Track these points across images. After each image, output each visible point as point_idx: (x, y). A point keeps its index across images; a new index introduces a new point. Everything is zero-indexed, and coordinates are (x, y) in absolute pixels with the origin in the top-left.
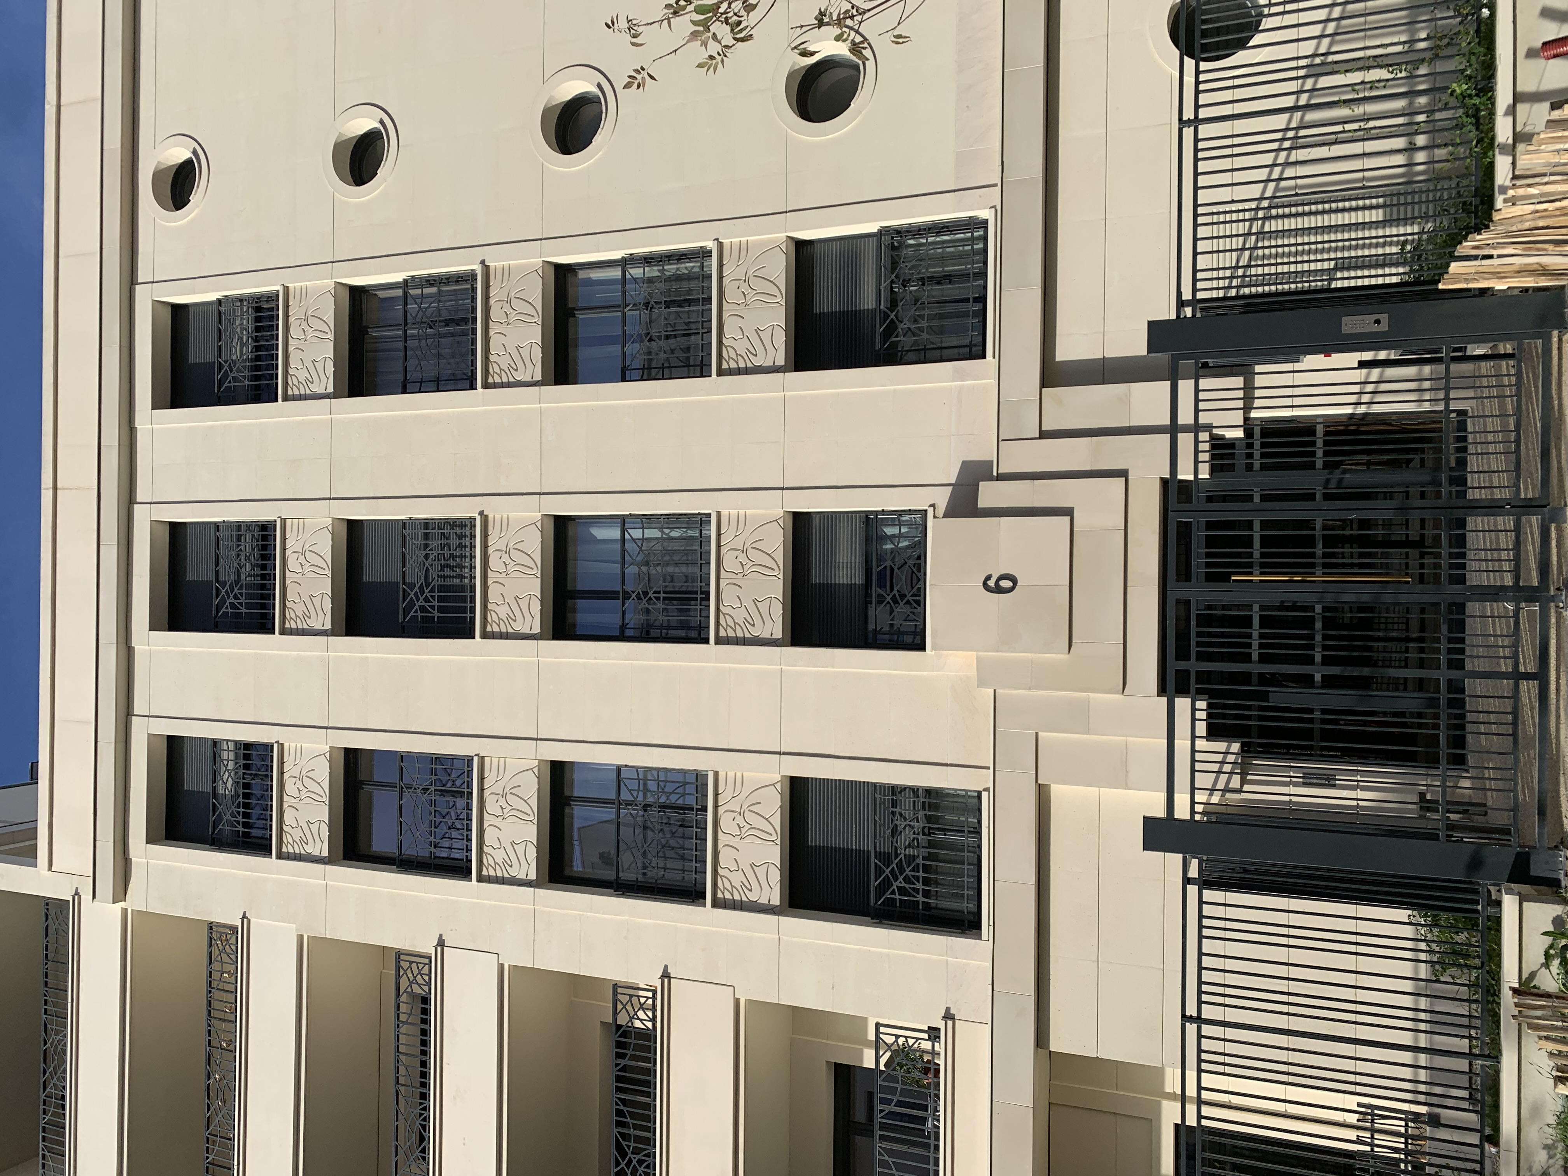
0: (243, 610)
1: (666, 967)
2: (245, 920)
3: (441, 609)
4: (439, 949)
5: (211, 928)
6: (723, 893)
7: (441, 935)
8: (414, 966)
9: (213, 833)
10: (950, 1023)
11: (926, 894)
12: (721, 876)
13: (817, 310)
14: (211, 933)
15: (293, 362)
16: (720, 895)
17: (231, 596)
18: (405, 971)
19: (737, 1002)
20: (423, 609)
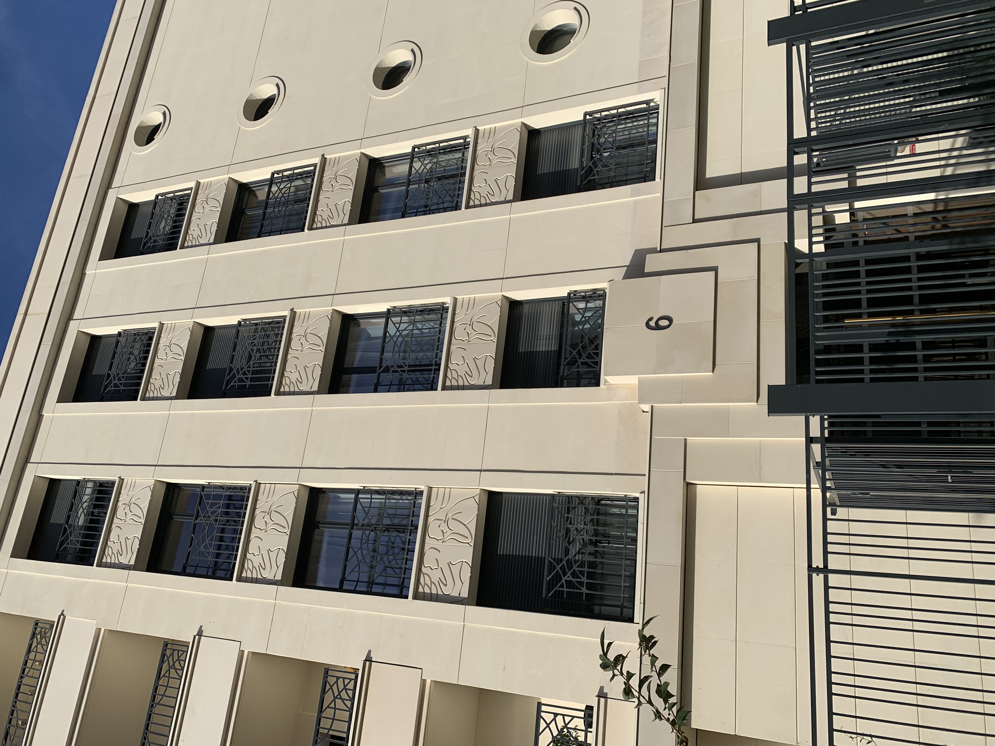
0: (122, 388)
1: (370, 652)
2: (62, 616)
3: (252, 380)
4: (197, 637)
5: (37, 624)
6: (423, 588)
7: (201, 627)
8: (176, 653)
9: (59, 550)
10: (602, 700)
11: (590, 586)
12: (423, 574)
13: (539, 172)
14: (36, 629)
15: (193, 227)
16: (421, 590)
17: (117, 378)
18: (168, 658)
19: (424, 682)
20: (241, 380)
